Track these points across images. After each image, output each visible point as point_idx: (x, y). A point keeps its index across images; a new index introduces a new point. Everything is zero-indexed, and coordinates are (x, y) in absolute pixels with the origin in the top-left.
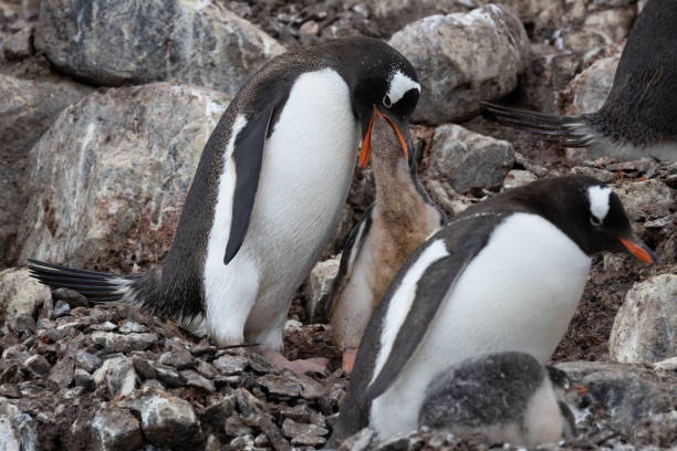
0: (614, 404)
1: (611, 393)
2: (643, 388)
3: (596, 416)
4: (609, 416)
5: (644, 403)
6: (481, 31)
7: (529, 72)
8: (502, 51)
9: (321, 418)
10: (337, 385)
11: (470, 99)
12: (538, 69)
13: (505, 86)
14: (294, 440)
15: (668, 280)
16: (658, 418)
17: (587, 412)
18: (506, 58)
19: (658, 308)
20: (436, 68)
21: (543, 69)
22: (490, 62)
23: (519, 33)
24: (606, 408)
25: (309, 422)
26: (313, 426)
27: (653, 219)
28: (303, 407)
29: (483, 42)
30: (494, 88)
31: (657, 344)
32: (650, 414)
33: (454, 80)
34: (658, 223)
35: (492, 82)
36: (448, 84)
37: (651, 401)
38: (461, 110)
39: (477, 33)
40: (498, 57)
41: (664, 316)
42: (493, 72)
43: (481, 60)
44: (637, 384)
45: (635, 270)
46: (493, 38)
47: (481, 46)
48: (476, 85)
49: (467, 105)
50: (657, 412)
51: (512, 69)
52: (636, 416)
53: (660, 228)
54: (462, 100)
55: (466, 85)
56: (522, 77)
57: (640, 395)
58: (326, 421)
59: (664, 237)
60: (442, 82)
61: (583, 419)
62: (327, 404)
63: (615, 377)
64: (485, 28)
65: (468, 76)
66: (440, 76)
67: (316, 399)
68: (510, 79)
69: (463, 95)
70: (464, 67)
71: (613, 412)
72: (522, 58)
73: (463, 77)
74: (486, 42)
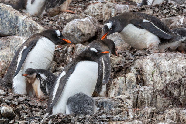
0: (105, 106)
1: (104, 104)
2: (111, 102)
3: (101, 109)
4: (104, 109)
5: (111, 106)
6: (87, 23)
7: (98, 31)
8: (92, 27)
10: (45, 103)
11: (84, 38)
12: (100, 31)
13: (92, 35)
14: (35, 116)
15: (121, 78)
17: (99, 108)
18: (93, 29)
19: (119, 84)
20: (76, 31)
21: (101, 31)
22: (89, 29)
23: (96, 23)
24: (103, 107)
25: (38, 112)
26: (39, 112)
27: (120, 64)
28: (38, 108)
29: (87, 25)
30: (90, 35)
32: (113, 108)
33: (81, 34)
34: (121, 65)
35: (90, 34)
36: (79, 35)
37: (113, 105)
38: (82, 40)
39: (86, 23)
40: (91, 28)
41: (120, 86)
42: (89, 32)
43: (87, 29)
44: (110, 102)
46: (89, 24)
47: (87, 26)
48: (86, 35)
49: (84, 39)
50: (114, 108)
51: (94, 31)
52: (110, 109)
53: (122, 66)
54: (82, 38)
55: (83, 35)
56: (96, 33)
57: (110, 104)
58: (42, 111)
59: (123, 68)
60: (78, 34)
61: (98, 110)
62: (43, 108)
63: (105, 100)
64: (88, 22)
65: (84, 33)
66: (77, 33)
67: (41, 106)
68: (94, 33)
69: (82, 37)
70: (83, 31)
71: (105, 108)
72: (97, 28)
73: (83, 33)
74: (88, 25)
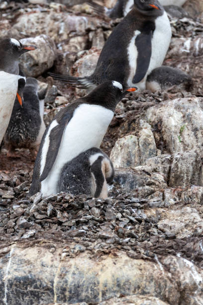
0: (122, 183)
1: (121, 179)
2: (134, 177)
3: (116, 187)
4: (121, 188)
5: (134, 183)
6: (41, 45)
7: (58, 60)
8: (49, 51)
9: (12, 189)
10: (15, 176)
11: (38, 70)
12: (61, 59)
13: (50, 65)
14: (3, 197)
15: (131, 137)
16: (140, 188)
17: (113, 186)
18: (50, 55)
19: (128, 147)
20: (26, 58)
21: (63, 59)
22: (45, 56)
23: (53, 45)
24: (120, 185)
25: (7, 190)
26: (9, 191)
27: (119, 115)
28: (4, 184)
29: (42, 49)
30: (46, 66)
31: (128, 161)
32: (137, 187)
33: (32, 63)
34: (121, 116)
35: (45, 63)
36: (30, 64)
37: (137, 182)
38: (35, 74)
39: (40, 45)
40: (47, 54)
41: (130, 150)
42: (46, 60)
43: (42, 55)
44: (131, 176)
45: (112, 134)
46: (45, 47)
47: (41, 50)
48: (40, 65)
49: (36, 72)
50: (140, 186)
51: (52, 59)
52: (132, 187)
53: (122, 118)
54: (34, 70)
55: (36, 65)
56: (55, 61)
57: (133, 180)
58: (14, 190)
59: (123, 121)
60: (28, 63)
61: (111, 189)
62: (12, 183)
63: (122, 173)
64: (42, 43)
65: (37, 61)
66: (27, 61)
67: (8, 181)
68: (52, 62)
69: (35, 68)
70: (36, 58)
71: (122, 186)
72: (55, 55)
73: (36, 62)
74: (43, 49)
